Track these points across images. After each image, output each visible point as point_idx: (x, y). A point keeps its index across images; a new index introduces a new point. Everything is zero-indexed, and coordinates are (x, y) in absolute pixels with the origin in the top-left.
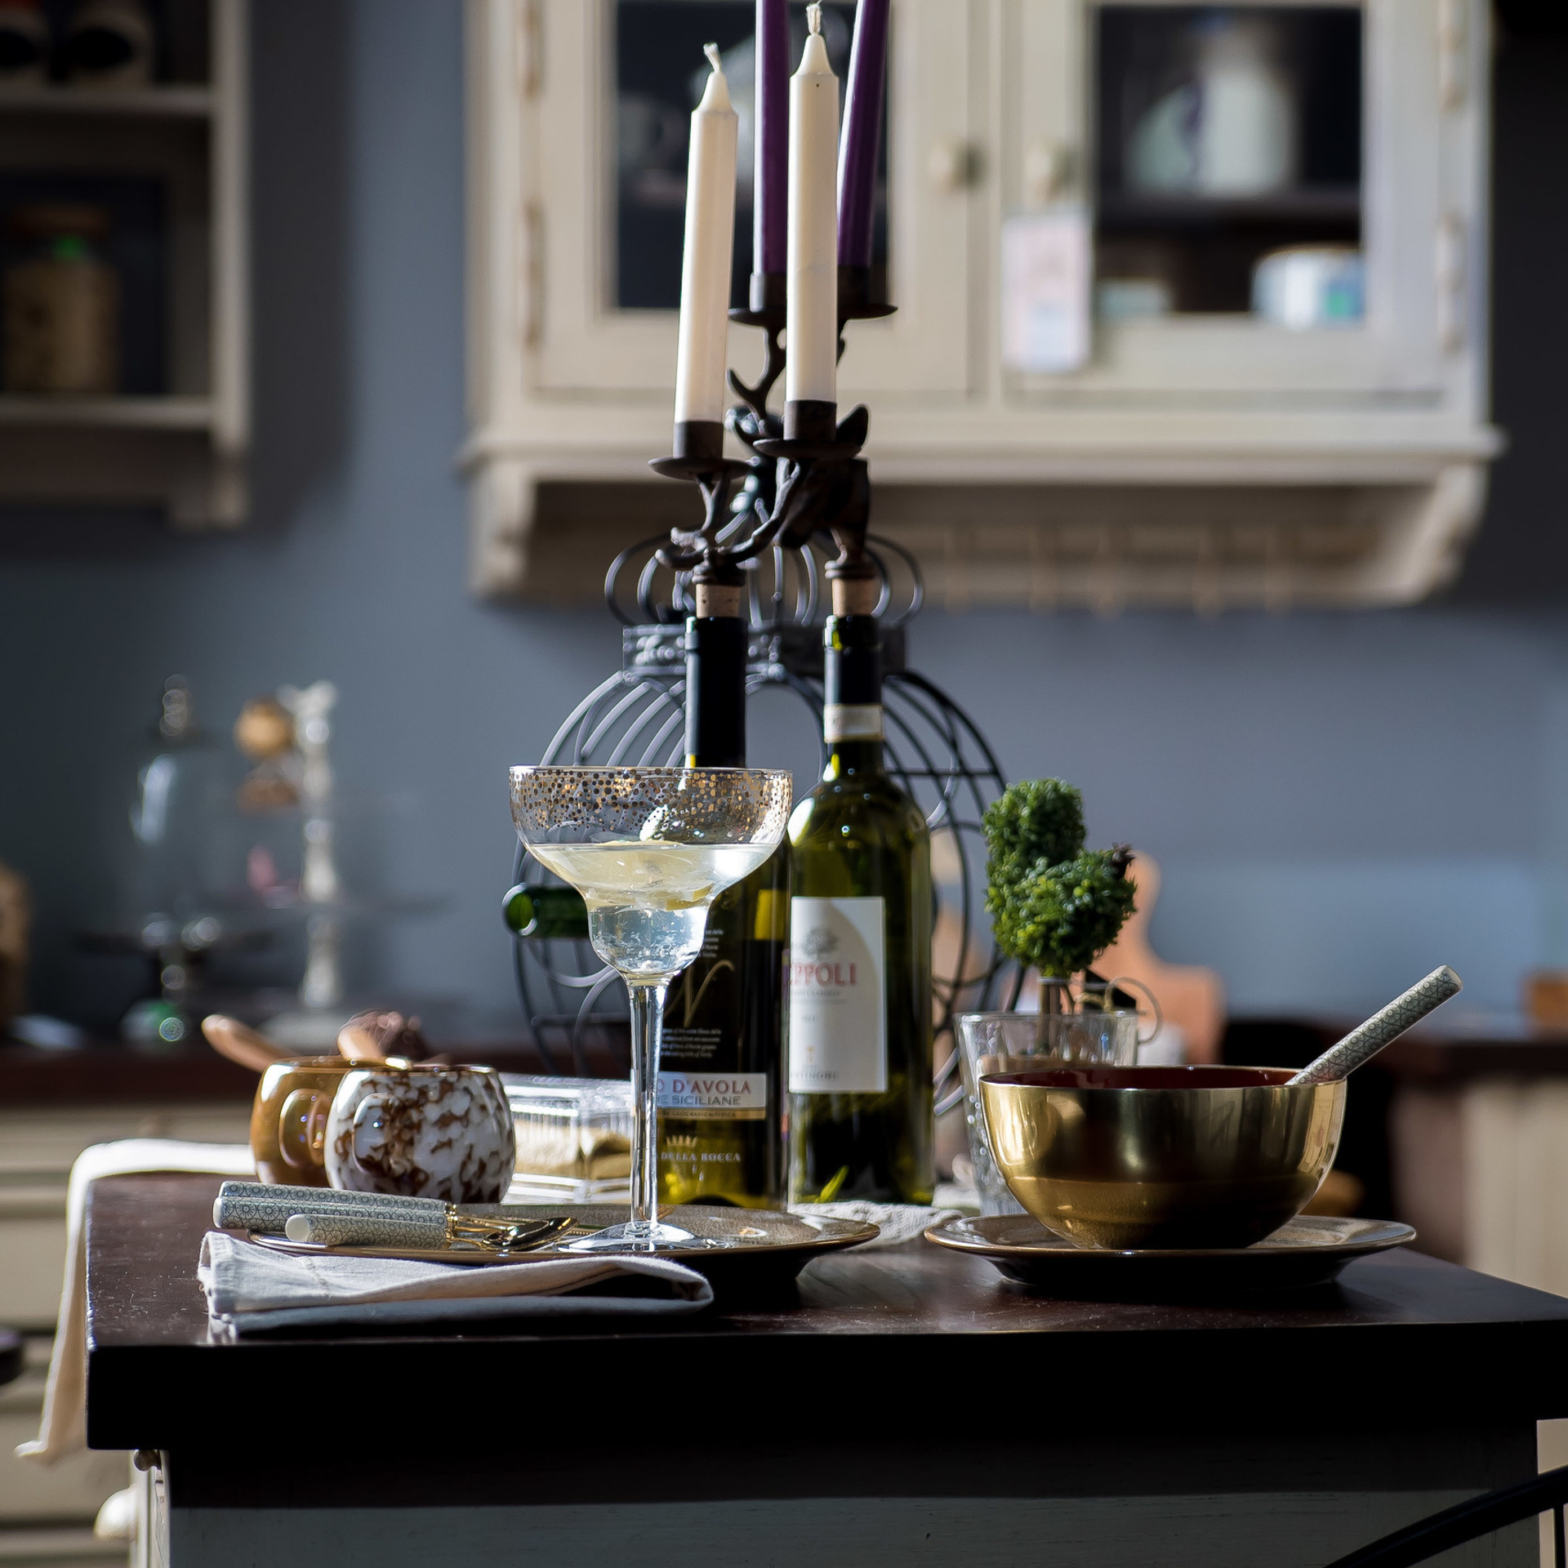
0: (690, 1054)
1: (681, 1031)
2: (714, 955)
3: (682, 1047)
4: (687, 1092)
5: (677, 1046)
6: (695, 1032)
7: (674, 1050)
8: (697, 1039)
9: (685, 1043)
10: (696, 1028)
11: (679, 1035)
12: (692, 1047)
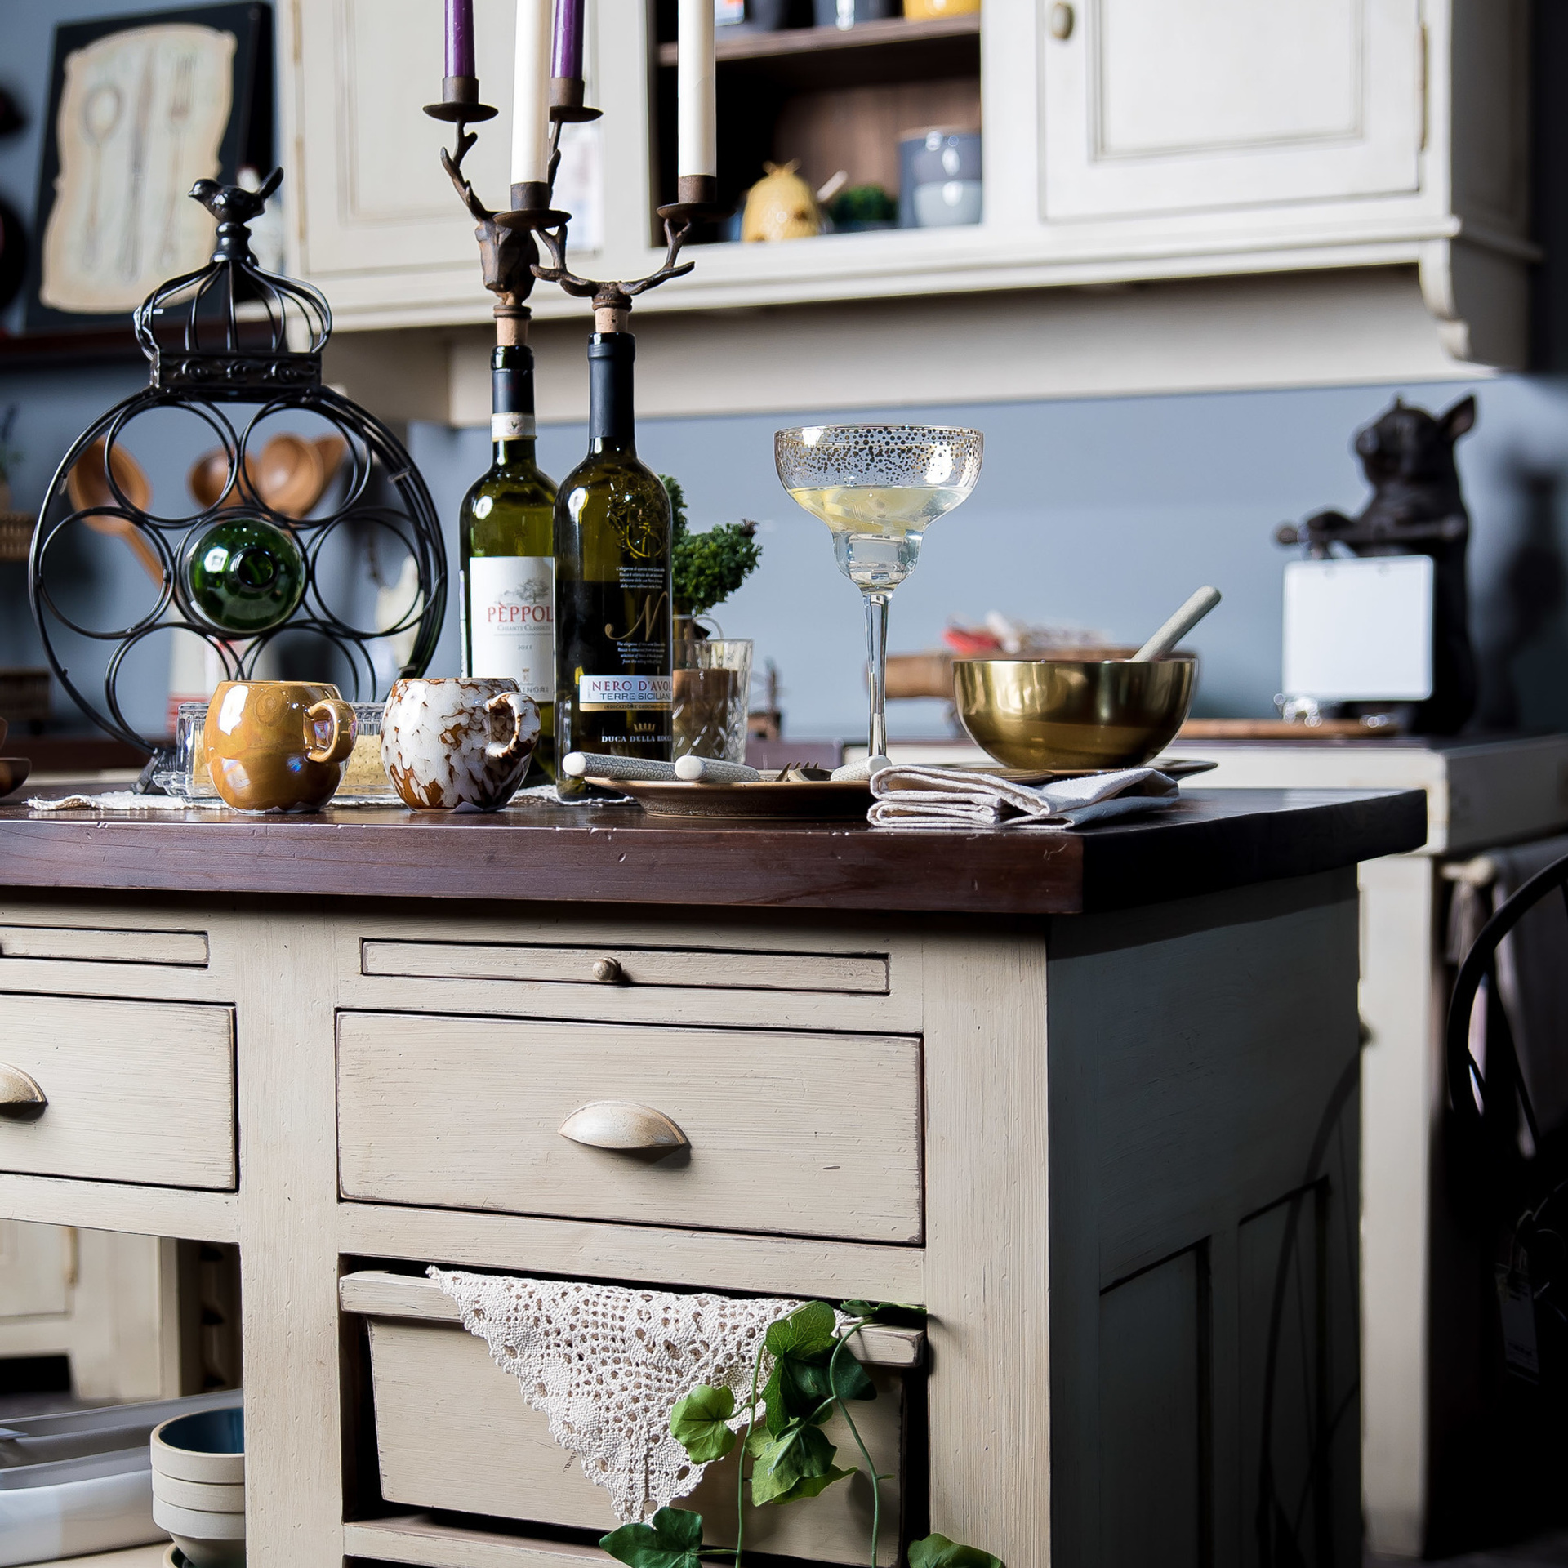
0: (650, 661)
1: (643, 644)
2: (661, 587)
3: (644, 656)
4: (648, 691)
5: (641, 656)
6: (652, 645)
7: (639, 659)
8: (654, 650)
9: (646, 653)
10: (653, 642)
11: (642, 647)
12: (651, 656)
